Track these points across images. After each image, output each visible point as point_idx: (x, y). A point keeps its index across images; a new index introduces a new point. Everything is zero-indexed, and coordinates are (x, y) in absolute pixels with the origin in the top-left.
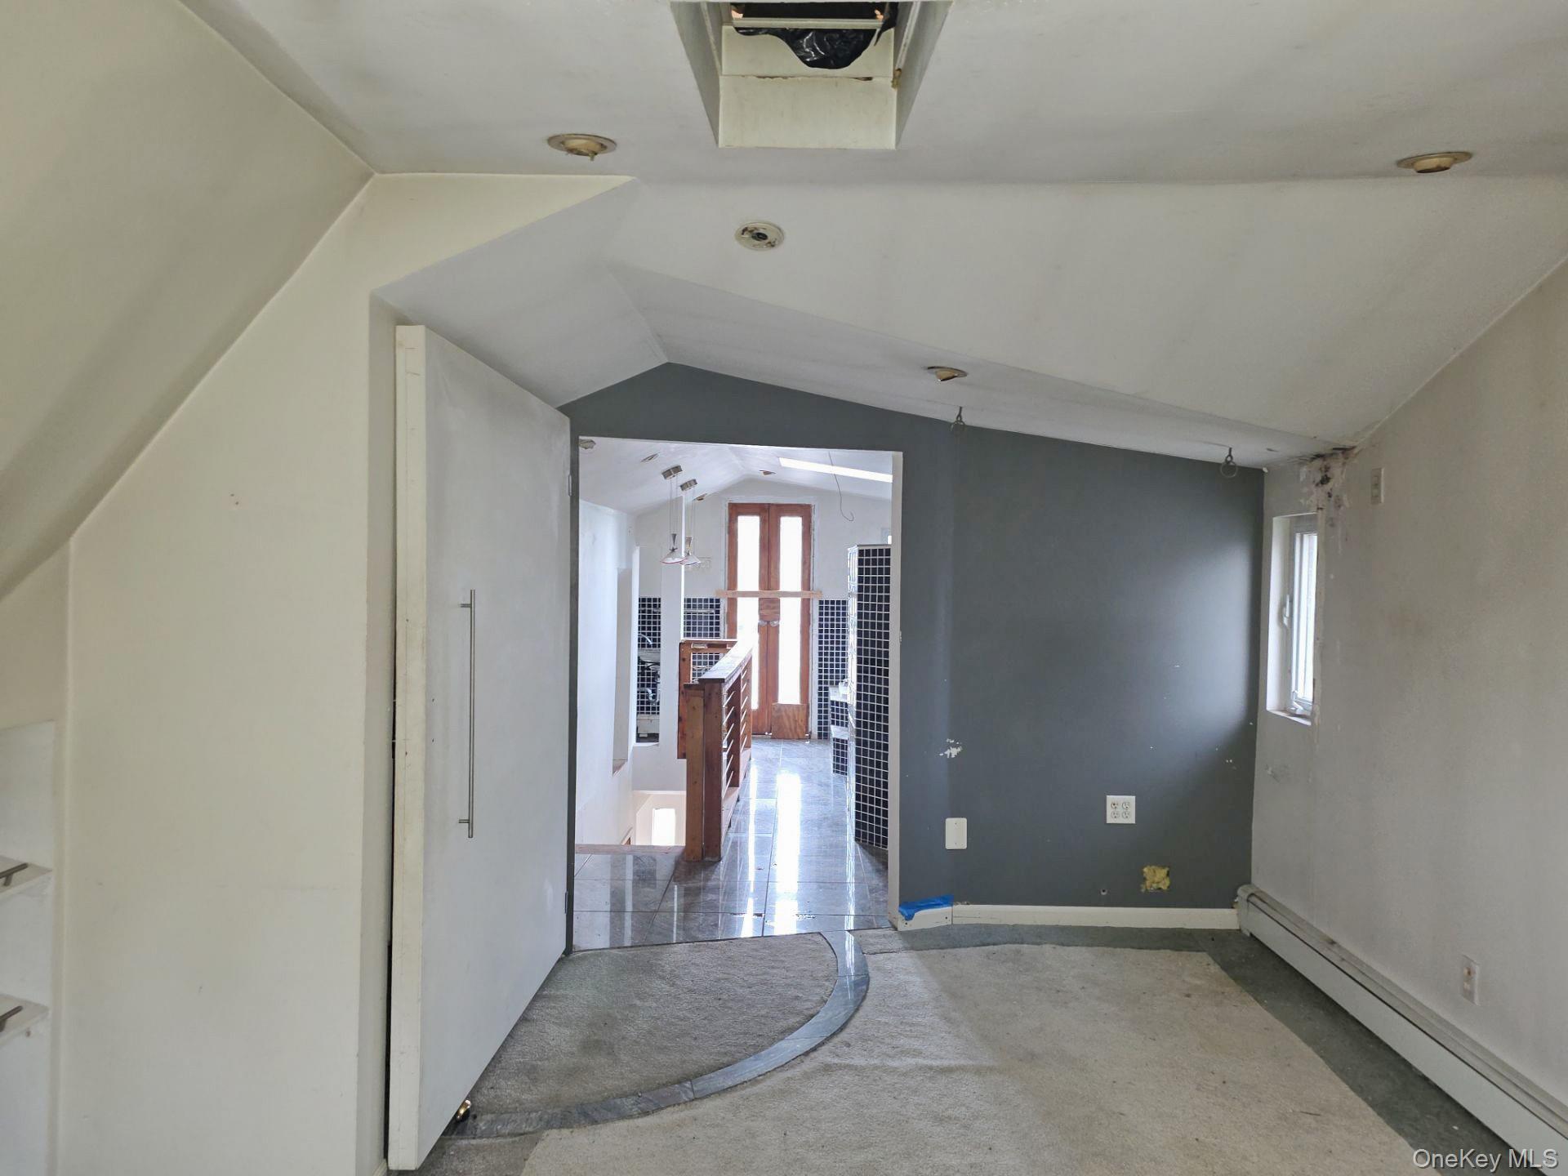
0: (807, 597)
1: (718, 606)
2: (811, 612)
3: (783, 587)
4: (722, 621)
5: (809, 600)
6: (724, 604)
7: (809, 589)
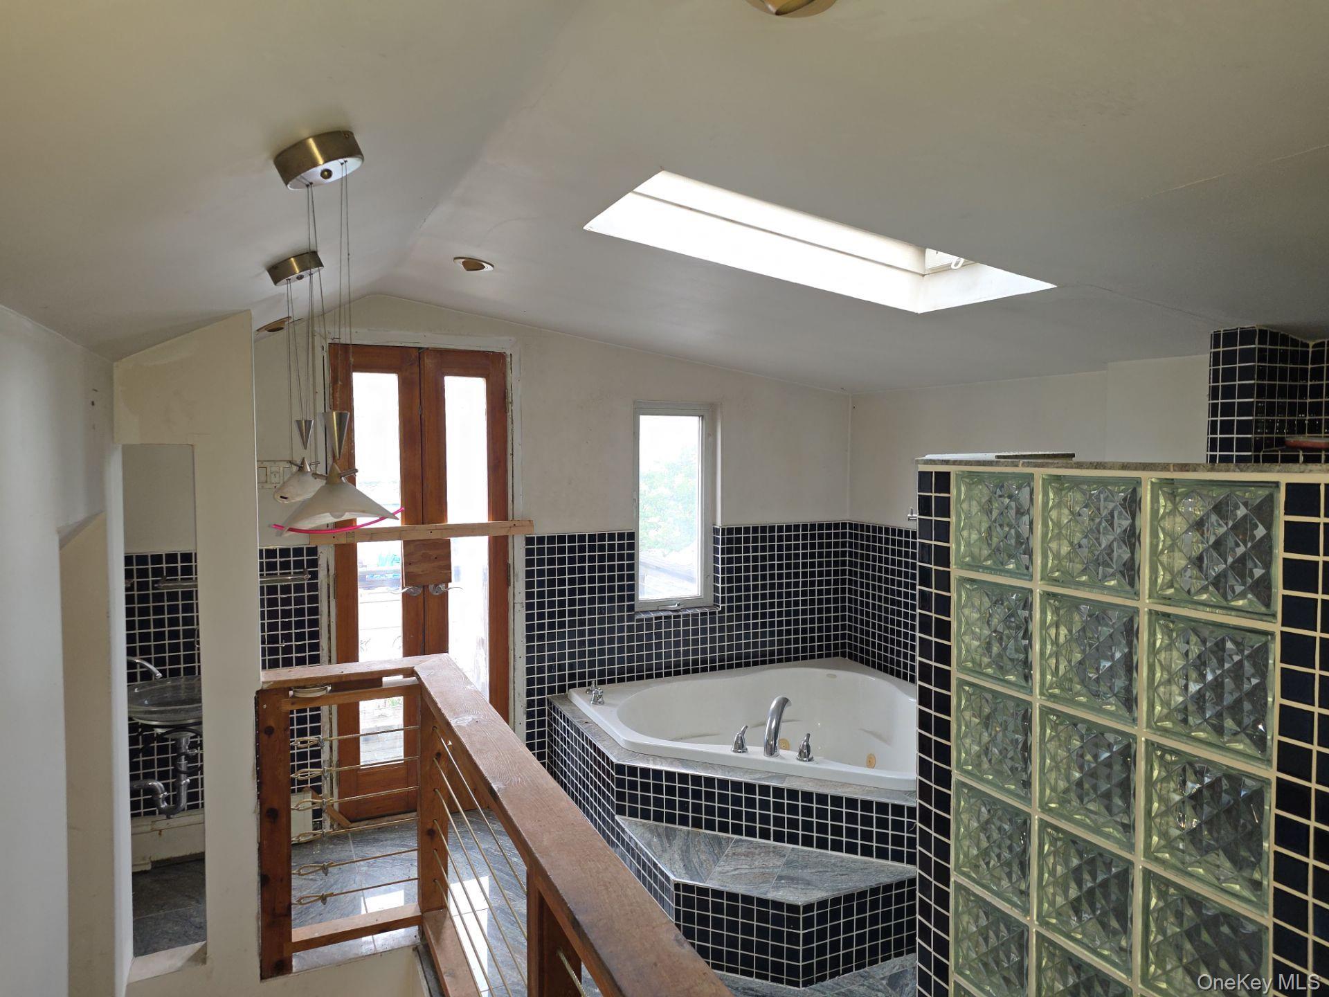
0: (502, 533)
1: (314, 563)
2: (510, 561)
3: (455, 515)
4: (323, 593)
5: (506, 538)
6: (326, 557)
7: (506, 519)
